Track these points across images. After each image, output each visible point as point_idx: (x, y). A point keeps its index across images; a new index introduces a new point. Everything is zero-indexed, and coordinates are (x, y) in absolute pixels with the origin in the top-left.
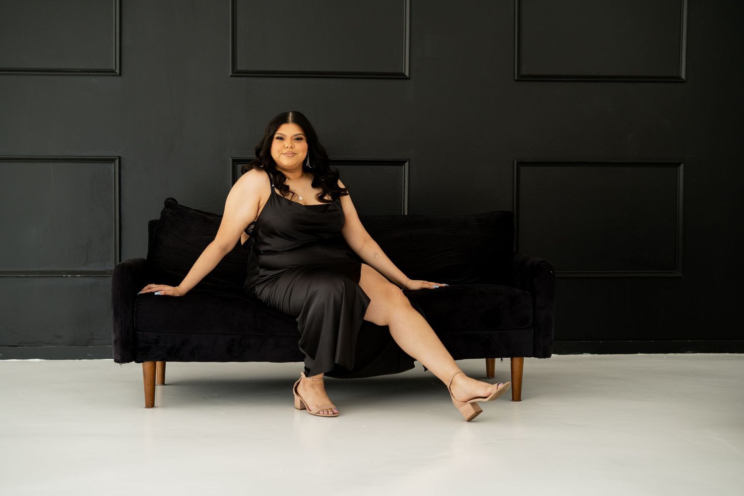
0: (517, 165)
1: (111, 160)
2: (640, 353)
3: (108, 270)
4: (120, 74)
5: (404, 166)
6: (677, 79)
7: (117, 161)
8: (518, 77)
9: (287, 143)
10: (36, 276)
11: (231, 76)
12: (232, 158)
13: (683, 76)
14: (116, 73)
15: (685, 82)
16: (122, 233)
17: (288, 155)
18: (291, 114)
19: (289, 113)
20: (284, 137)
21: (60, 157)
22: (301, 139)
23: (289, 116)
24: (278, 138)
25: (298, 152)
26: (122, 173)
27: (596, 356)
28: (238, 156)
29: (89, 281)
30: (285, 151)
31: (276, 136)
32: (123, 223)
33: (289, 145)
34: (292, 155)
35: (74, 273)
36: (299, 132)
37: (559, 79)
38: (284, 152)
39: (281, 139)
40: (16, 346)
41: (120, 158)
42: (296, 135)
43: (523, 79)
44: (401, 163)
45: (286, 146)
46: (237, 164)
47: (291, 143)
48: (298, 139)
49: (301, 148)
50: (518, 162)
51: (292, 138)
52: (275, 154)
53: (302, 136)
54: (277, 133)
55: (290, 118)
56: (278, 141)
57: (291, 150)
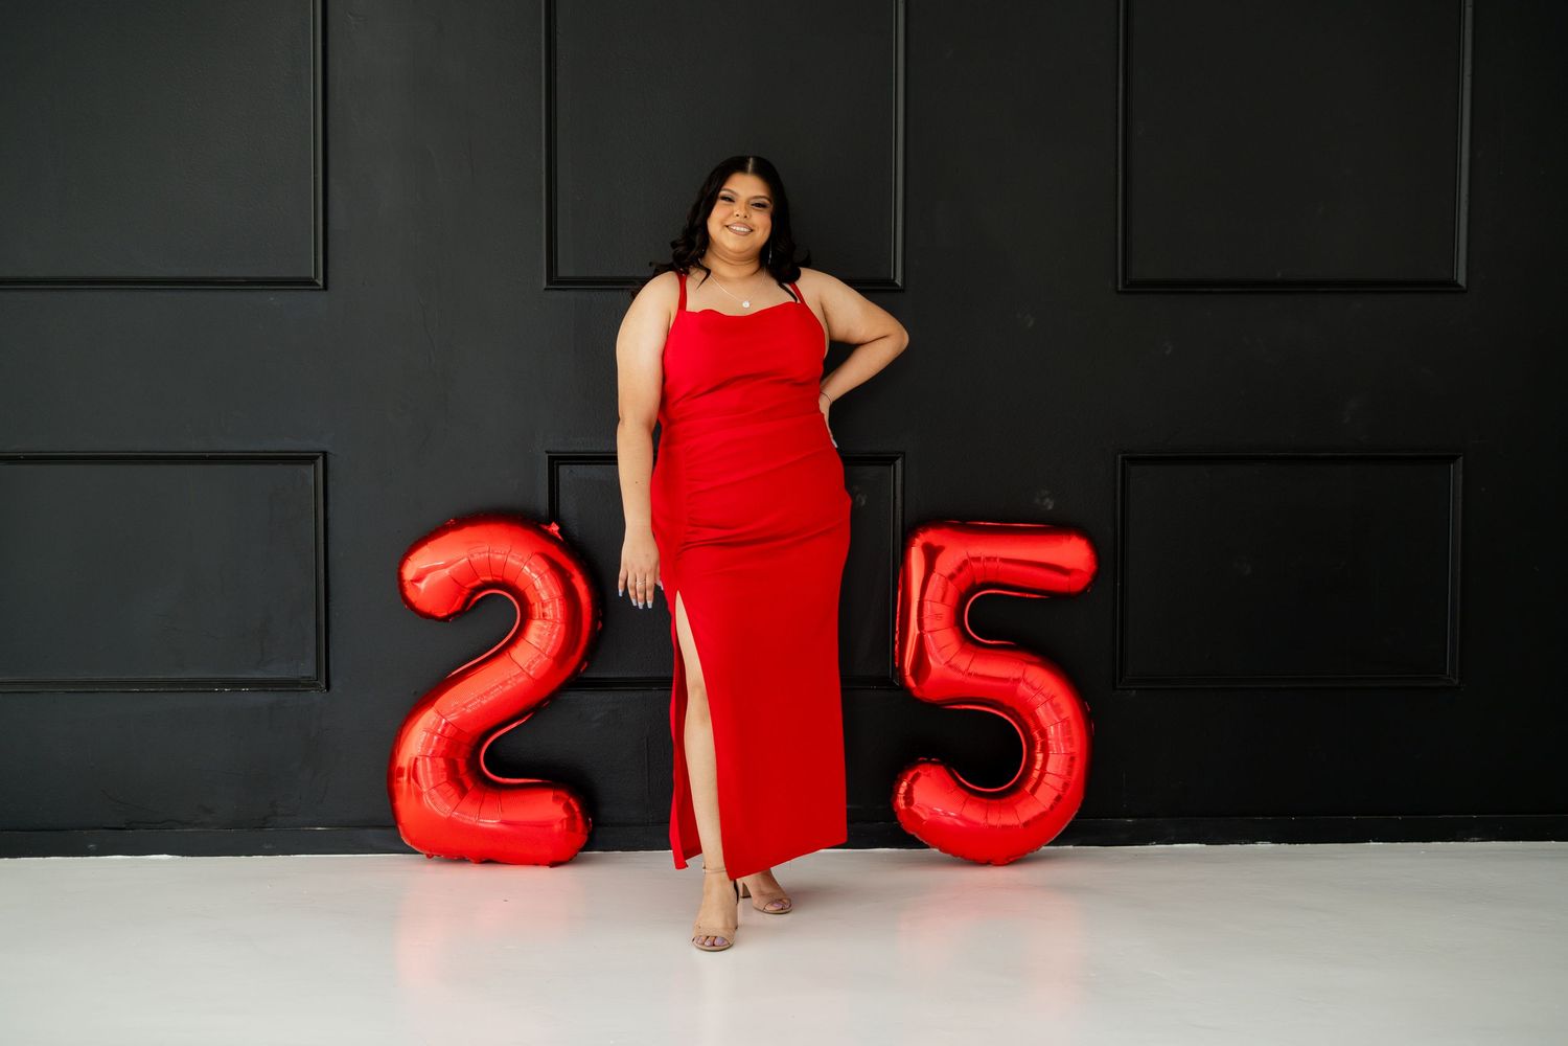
0: (1123, 465)
1: (307, 459)
2: (1374, 841)
3: (304, 677)
4: (326, 287)
5: (894, 468)
6: (1449, 286)
7: (320, 462)
8: (1125, 286)
9: (738, 209)
10: (162, 689)
11: (545, 289)
12: (547, 452)
13: (1462, 280)
14: (318, 285)
15: (1465, 292)
16: (330, 604)
18: (751, 160)
19: (748, 157)
20: (735, 197)
21: (207, 455)
22: (763, 206)
23: (748, 162)
24: (724, 198)
26: (331, 484)
27: (1284, 847)
28: (561, 449)
29: (264, 698)
31: (723, 193)
32: (331, 583)
33: (742, 214)
35: (236, 684)
36: (761, 193)
37: (1205, 290)
39: (730, 199)
40: (124, 829)
41: (325, 454)
42: (756, 197)
43: (1135, 288)
44: (888, 460)
45: (735, 214)
46: (559, 464)
47: (746, 209)
48: (758, 205)
49: (761, 222)
50: (1123, 459)
51: (748, 202)
52: (714, 226)
53: (766, 201)
54: (726, 187)
55: (750, 167)
56: (724, 202)
57: (744, 220)
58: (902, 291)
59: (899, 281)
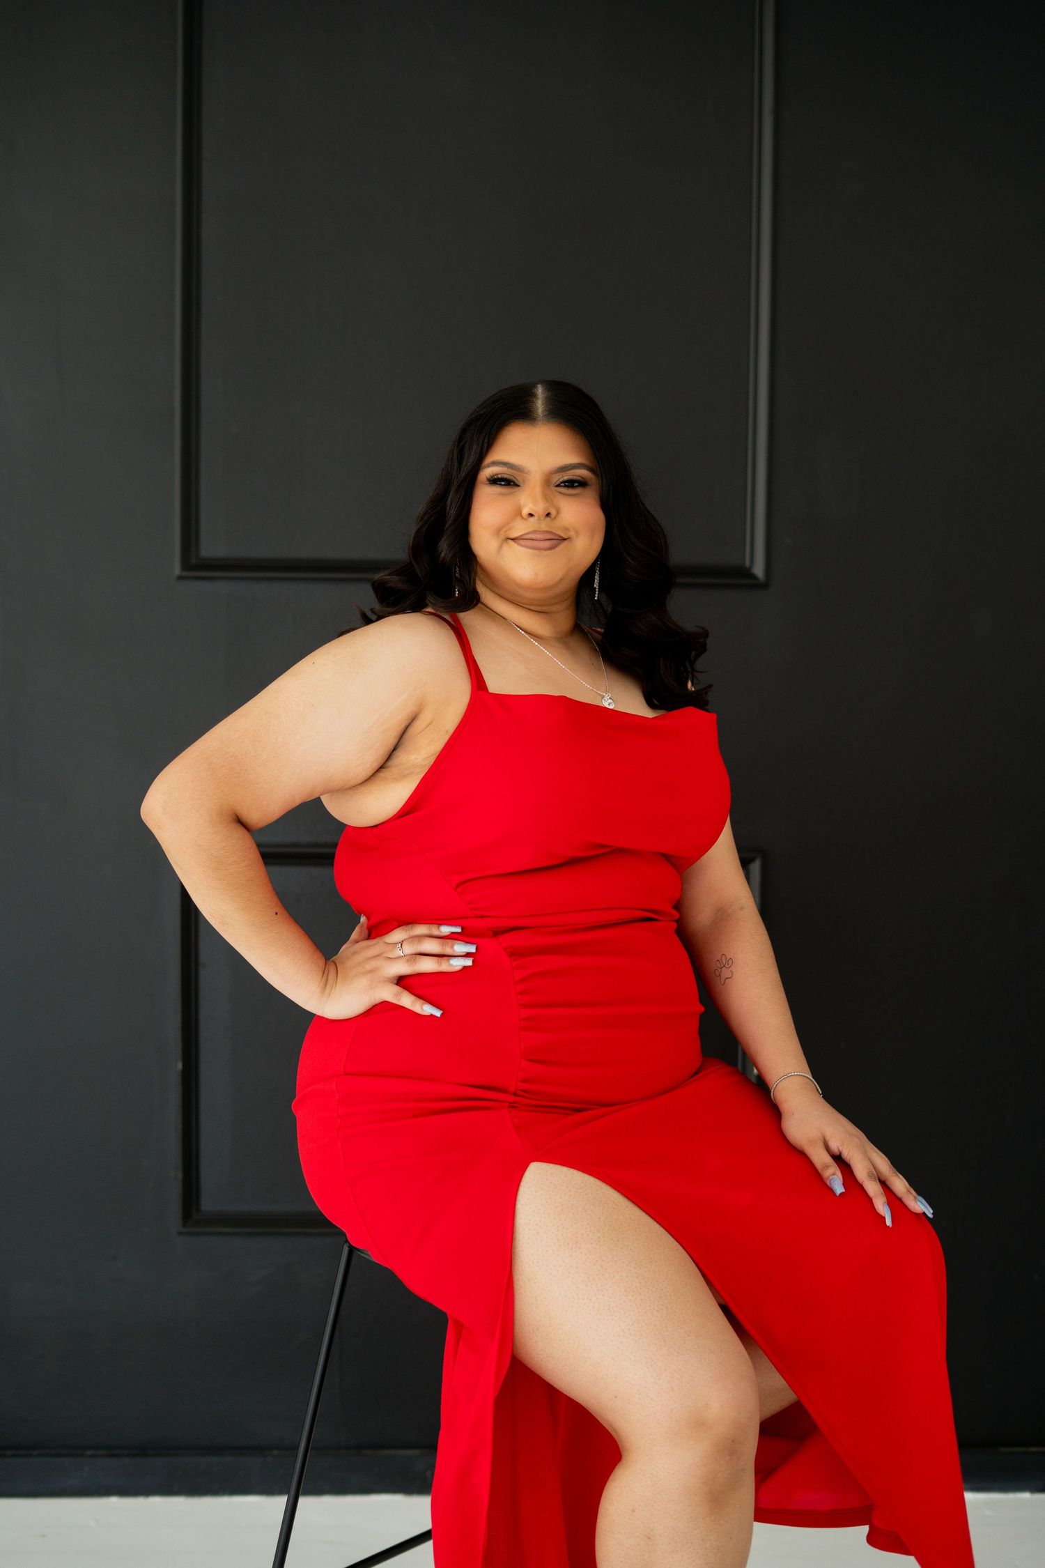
9: (530, 499)
11: (180, 578)
17: (535, 543)
18: (540, 391)
19: (534, 386)
20: (518, 478)
22: (582, 484)
23: (534, 395)
24: (494, 481)
25: (572, 533)
30: (520, 528)
31: (487, 472)
33: (539, 507)
34: (547, 544)
36: (572, 459)
38: (515, 534)
39: (506, 482)
42: (563, 469)
45: (525, 511)
47: (545, 497)
48: (570, 484)
49: (582, 520)
51: (547, 481)
52: (484, 541)
53: (584, 473)
54: (490, 458)
55: (540, 405)
56: (496, 489)
57: (544, 525)
58: (764, 586)
59: (759, 570)
